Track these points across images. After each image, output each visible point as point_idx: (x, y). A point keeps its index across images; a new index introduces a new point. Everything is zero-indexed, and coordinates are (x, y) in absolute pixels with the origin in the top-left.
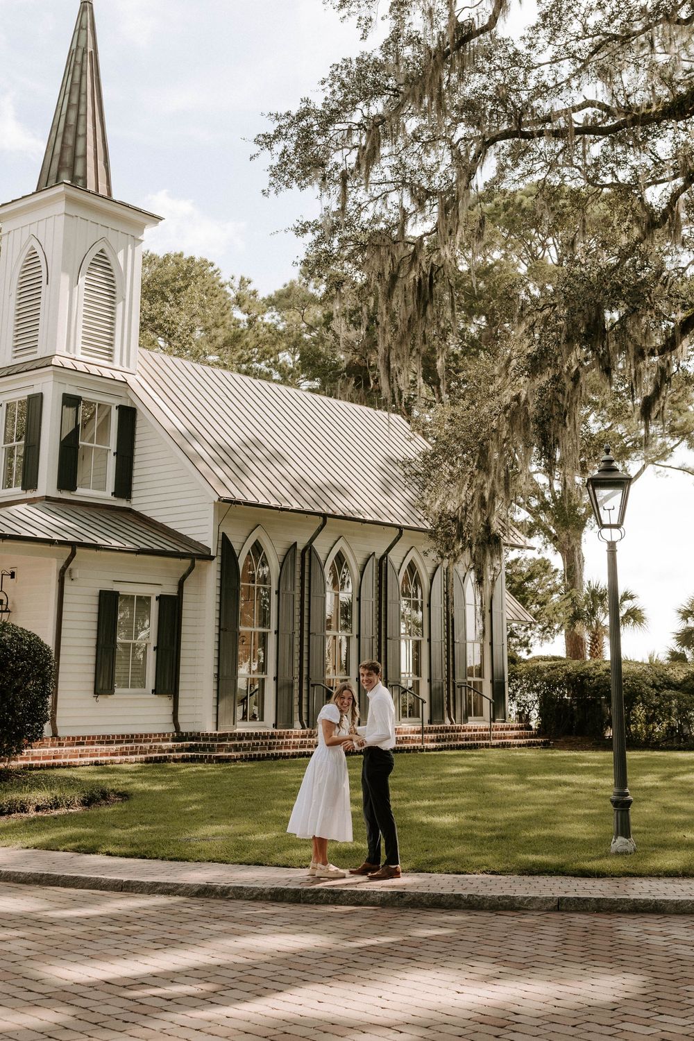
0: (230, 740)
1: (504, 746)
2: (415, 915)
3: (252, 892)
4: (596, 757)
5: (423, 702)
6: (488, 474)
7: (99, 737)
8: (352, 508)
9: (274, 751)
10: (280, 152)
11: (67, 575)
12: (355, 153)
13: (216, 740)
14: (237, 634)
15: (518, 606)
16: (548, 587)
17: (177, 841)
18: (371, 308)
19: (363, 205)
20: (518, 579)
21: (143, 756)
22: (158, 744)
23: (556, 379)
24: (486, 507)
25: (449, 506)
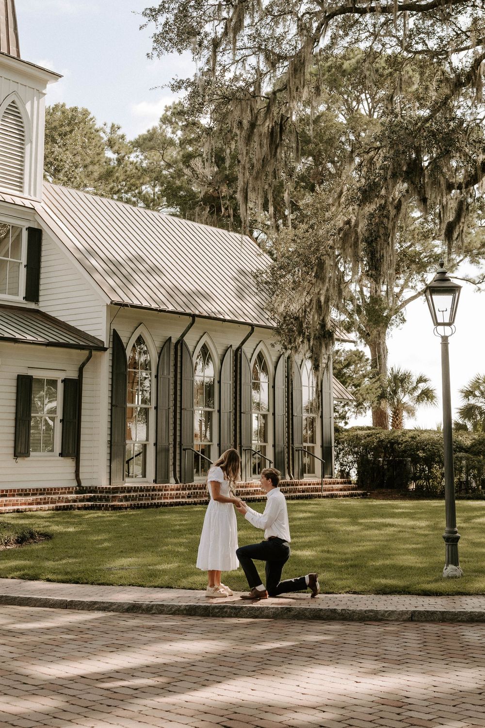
0: (121, 492)
1: (332, 496)
2: (302, 625)
3: (171, 609)
4: (407, 505)
5: (269, 461)
6: (324, 282)
7: (18, 490)
8: (214, 310)
9: (156, 501)
10: (163, 23)
12: (222, 25)
13: (109, 492)
14: (124, 409)
16: (361, 373)
17: (100, 570)
18: (232, 150)
19: (227, 67)
20: (338, 367)
21: (51, 506)
22: (65, 496)
23: (382, 207)
24: (321, 309)
25: (292, 308)
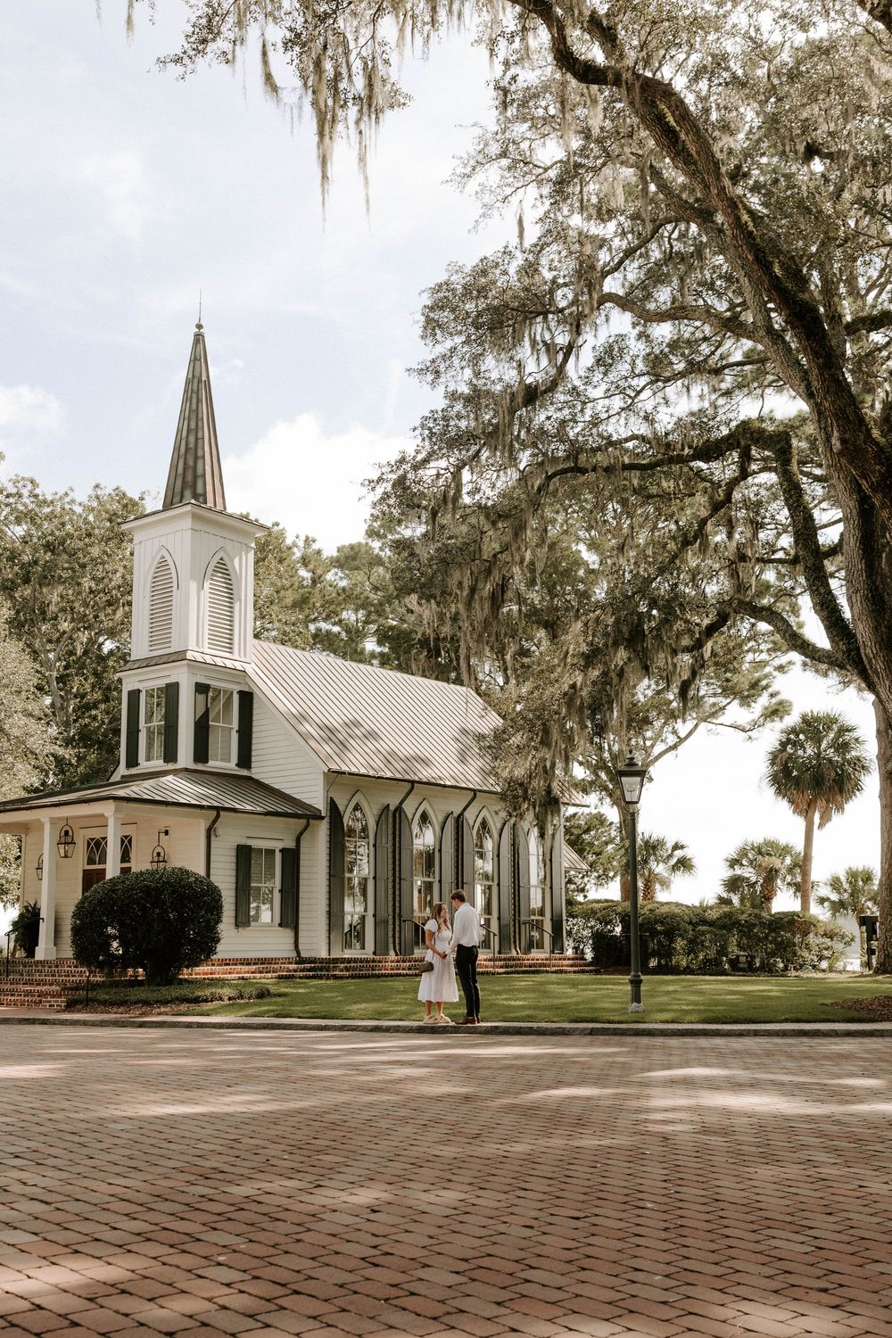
0: (341, 963)
1: (561, 972)
5: (495, 935)
6: (549, 749)
8: (434, 775)
9: (376, 972)
11: (212, 832)
13: (330, 963)
14: (343, 877)
15: (575, 856)
16: (602, 839)
20: (576, 832)
21: (274, 974)
22: (286, 965)
23: (605, 674)
24: (548, 773)
25: (516, 773)
